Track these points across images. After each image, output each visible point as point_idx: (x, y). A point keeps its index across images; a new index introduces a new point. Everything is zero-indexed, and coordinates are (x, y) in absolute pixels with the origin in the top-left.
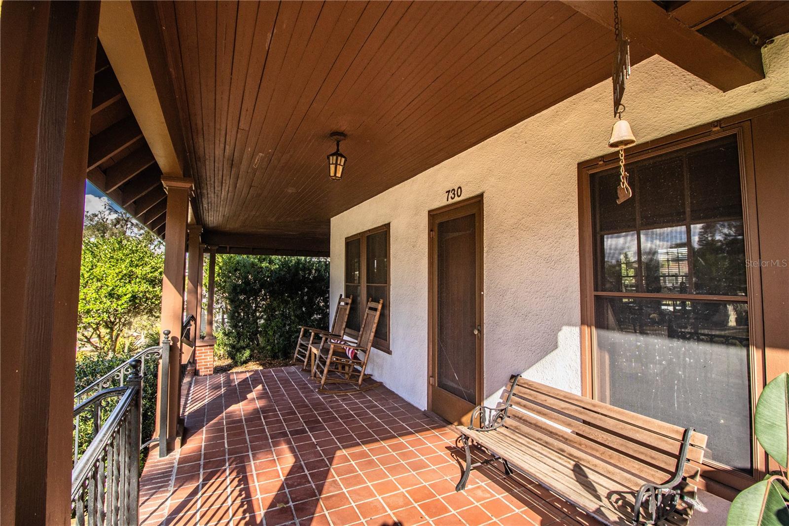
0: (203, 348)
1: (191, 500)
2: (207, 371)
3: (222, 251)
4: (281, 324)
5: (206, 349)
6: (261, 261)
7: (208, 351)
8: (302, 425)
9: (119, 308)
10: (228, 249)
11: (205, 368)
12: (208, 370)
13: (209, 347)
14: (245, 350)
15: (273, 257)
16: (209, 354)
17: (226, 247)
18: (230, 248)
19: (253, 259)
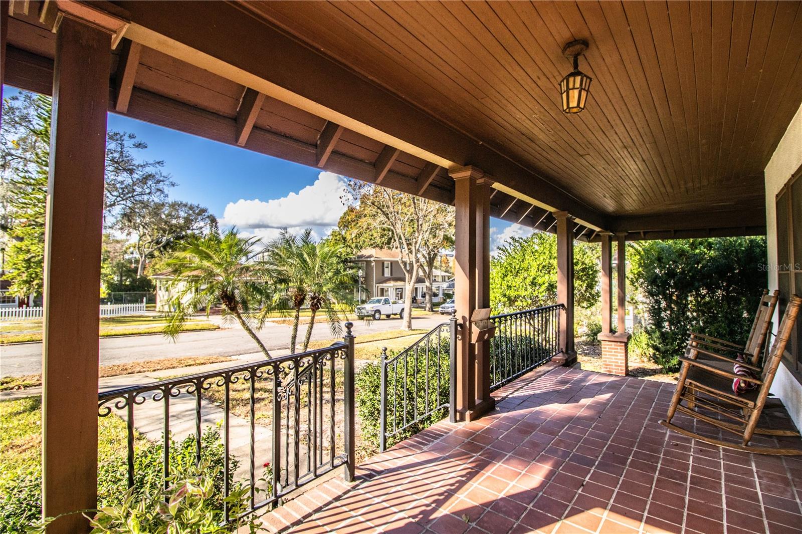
0: (613, 343)
1: (424, 465)
2: (618, 369)
3: (635, 237)
4: (725, 330)
5: (616, 345)
6: (693, 246)
7: (619, 348)
8: (597, 455)
9: (540, 296)
10: (642, 235)
11: (615, 366)
12: (620, 368)
13: (619, 344)
14: (673, 356)
15: (711, 240)
16: (619, 351)
17: (639, 233)
18: (645, 233)
19: (683, 244)
